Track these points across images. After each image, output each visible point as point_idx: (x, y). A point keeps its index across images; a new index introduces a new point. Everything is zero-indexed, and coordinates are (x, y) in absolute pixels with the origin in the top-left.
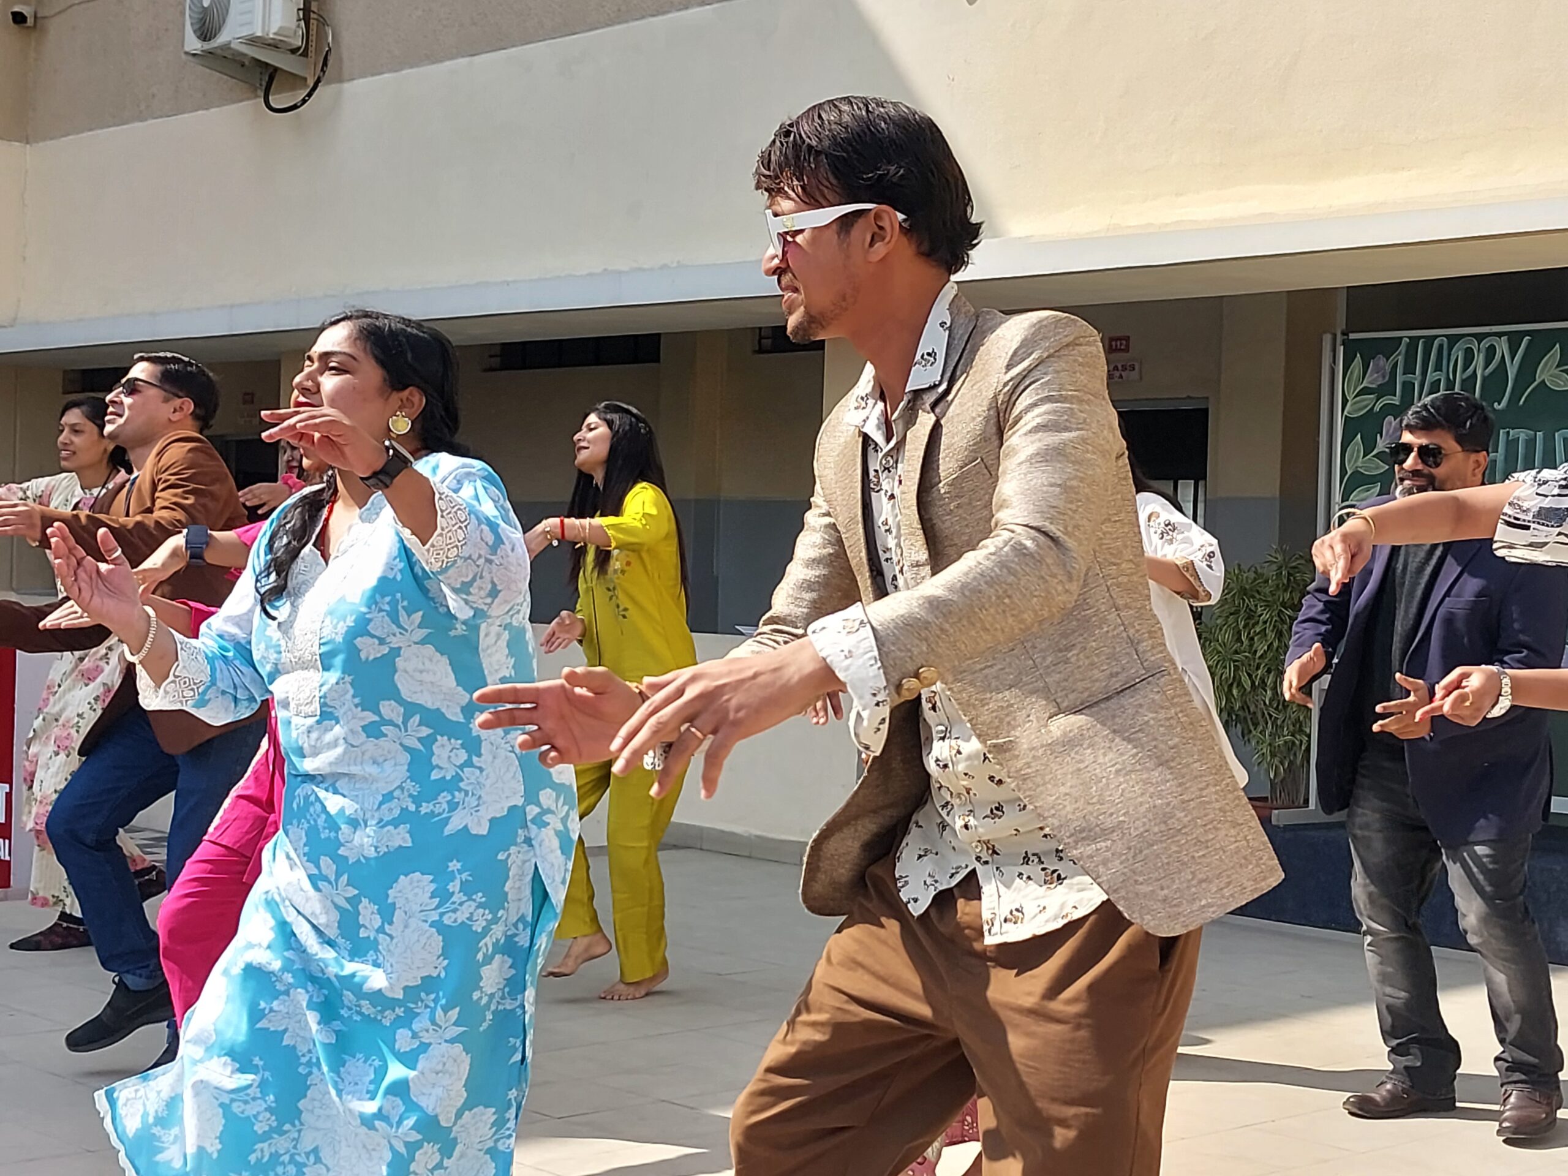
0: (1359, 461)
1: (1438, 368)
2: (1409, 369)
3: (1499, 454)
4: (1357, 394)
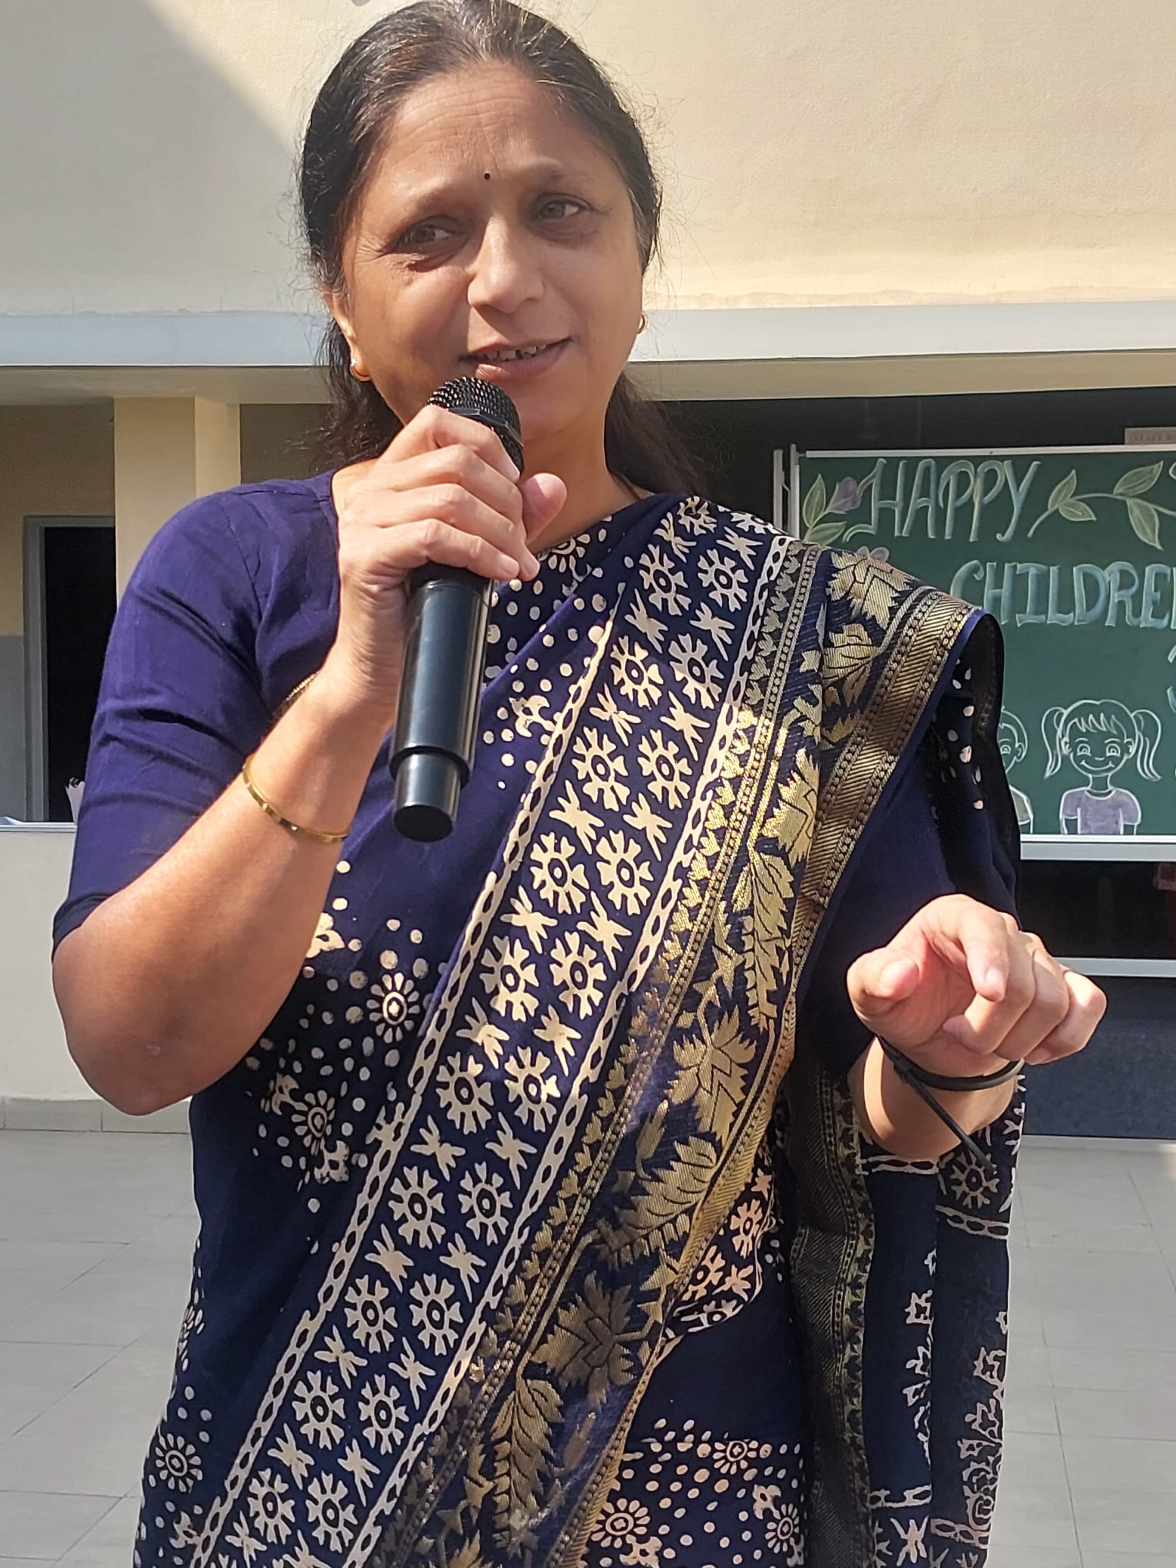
1: (924, 493)
2: (887, 492)
3: (1003, 591)
4: (821, 522)
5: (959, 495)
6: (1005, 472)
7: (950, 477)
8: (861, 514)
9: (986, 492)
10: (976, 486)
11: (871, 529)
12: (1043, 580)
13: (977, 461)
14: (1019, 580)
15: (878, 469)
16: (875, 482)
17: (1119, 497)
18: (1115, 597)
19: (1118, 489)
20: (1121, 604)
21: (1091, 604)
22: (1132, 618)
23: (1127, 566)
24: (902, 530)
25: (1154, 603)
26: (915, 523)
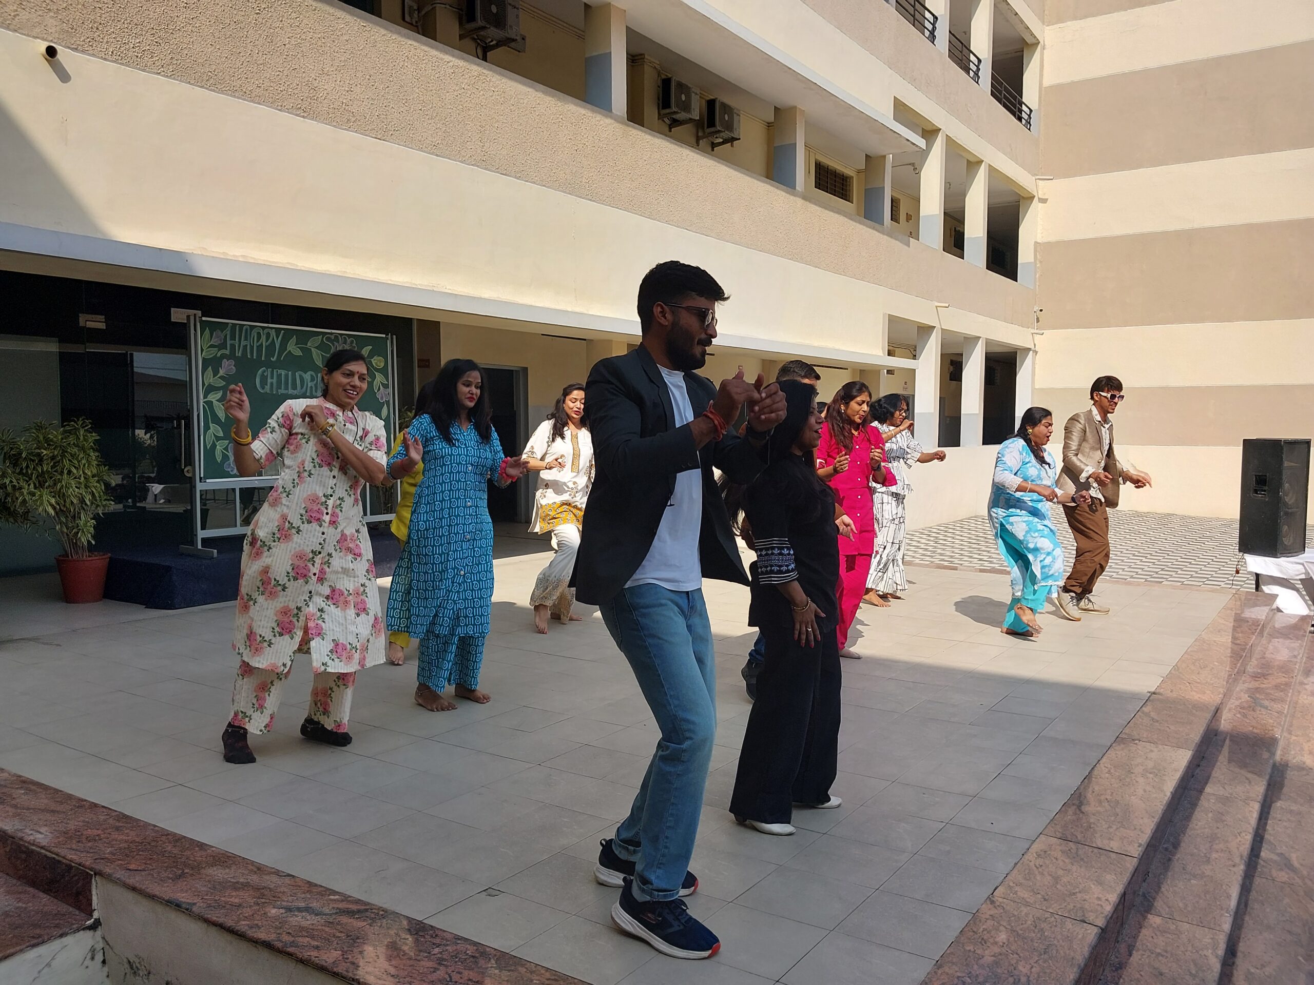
0: (210, 379)
1: (246, 339)
2: (233, 338)
3: (274, 381)
4: (208, 347)
5: (258, 342)
6: (273, 333)
7: (254, 333)
8: (223, 346)
9: (267, 342)
10: (264, 338)
11: (227, 352)
12: (287, 376)
13: (264, 328)
14: (279, 376)
15: (229, 328)
16: (228, 332)
17: (309, 347)
18: (309, 386)
19: (309, 344)
20: (311, 387)
21: (302, 387)
23: (313, 373)
24: (239, 354)
26: (243, 351)
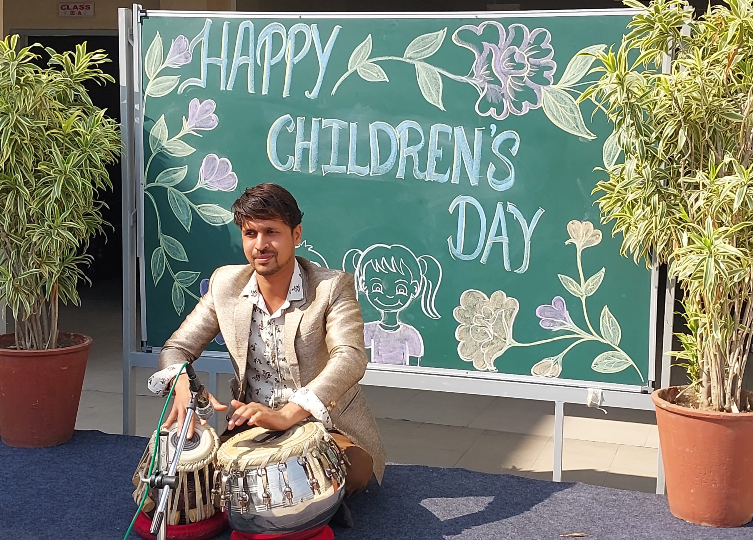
1: (245, 52)
3: (311, 143)
4: (160, 74)
5: (273, 54)
6: (312, 34)
7: (266, 37)
8: (191, 70)
9: (296, 53)
10: (288, 45)
11: (201, 82)
12: (344, 134)
13: (288, 23)
14: (324, 133)
15: (206, 29)
16: (204, 40)
17: (408, 61)
18: (405, 151)
19: (409, 52)
20: (409, 159)
21: (384, 158)
22: (418, 172)
23: (415, 125)
24: (227, 85)
25: (437, 159)
26: (237, 78)
